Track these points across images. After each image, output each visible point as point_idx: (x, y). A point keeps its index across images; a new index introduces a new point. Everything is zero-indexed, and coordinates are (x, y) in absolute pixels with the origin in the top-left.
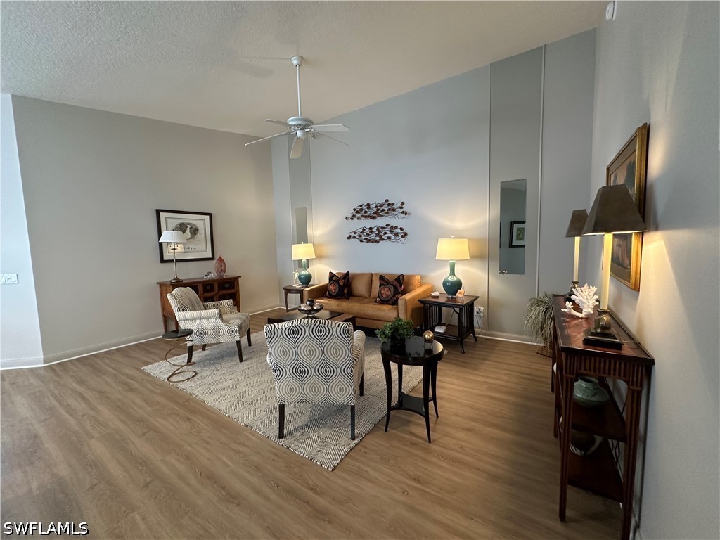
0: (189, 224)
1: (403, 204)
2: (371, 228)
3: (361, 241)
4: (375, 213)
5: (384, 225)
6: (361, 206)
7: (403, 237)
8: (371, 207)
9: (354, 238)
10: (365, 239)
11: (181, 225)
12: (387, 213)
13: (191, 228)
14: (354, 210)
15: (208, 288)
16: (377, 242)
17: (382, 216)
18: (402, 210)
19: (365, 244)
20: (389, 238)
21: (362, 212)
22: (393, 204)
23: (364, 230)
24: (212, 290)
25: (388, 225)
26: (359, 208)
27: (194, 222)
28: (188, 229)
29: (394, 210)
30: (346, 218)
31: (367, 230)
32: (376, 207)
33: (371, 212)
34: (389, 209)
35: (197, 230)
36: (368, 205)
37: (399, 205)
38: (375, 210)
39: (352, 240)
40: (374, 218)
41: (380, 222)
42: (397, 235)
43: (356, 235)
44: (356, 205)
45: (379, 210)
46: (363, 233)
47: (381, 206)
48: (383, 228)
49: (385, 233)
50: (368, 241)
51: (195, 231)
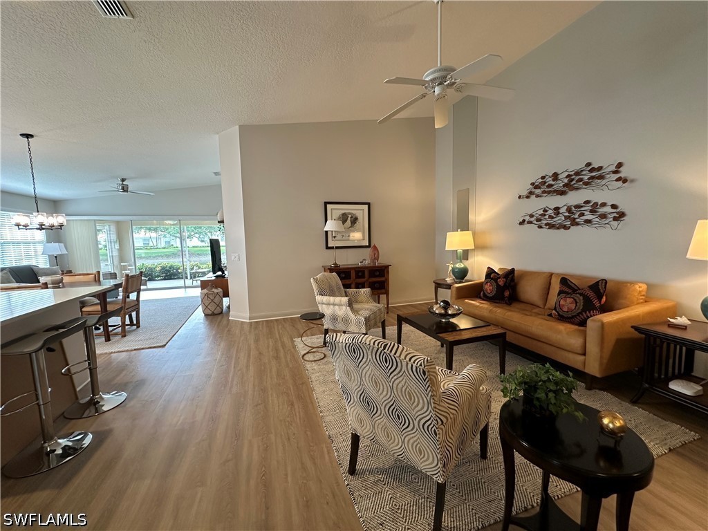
0: (350, 214)
1: (620, 165)
2: (557, 209)
3: (540, 227)
4: (566, 185)
5: (581, 202)
6: (543, 178)
7: (615, 219)
8: (560, 177)
9: (530, 222)
10: (546, 225)
11: (344, 215)
12: (586, 184)
13: (352, 217)
14: (532, 184)
15: (360, 274)
16: (566, 228)
17: (577, 189)
18: (617, 176)
19: (546, 231)
20: (588, 222)
21: (542, 187)
22: (600, 168)
23: (545, 211)
24: (363, 276)
25: (587, 202)
26: (541, 180)
27: (354, 212)
28: (349, 218)
29: (601, 177)
30: (520, 197)
31: (550, 212)
32: (568, 176)
33: (559, 185)
34: (592, 178)
35: (356, 219)
36: (555, 176)
37: (613, 168)
38: (566, 181)
39: (526, 226)
40: (562, 193)
41: (574, 198)
42: (603, 216)
43: (532, 219)
44: (536, 178)
45: (573, 180)
46: (543, 215)
47: (577, 173)
48: (577, 207)
49: (583, 215)
50: (551, 226)
51: (355, 220)
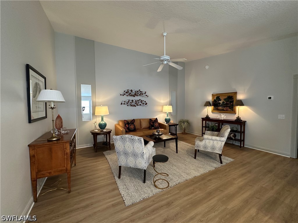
1: (146, 92)
2: (132, 100)
3: (128, 106)
4: (135, 94)
6: (128, 90)
7: (146, 104)
8: (133, 91)
9: (124, 104)
10: (130, 105)
14: (124, 91)
16: (135, 106)
17: (137, 96)
18: (146, 95)
20: (140, 105)
21: (128, 93)
22: (142, 92)
23: (129, 101)
25: (140, 100)
26: (127, 91)
29: (142, 94)
30: (121, 95)
31: (130, 101)
32: (135, 92)
33: (133, 94)
34: (141, 94)
36: (131, 91)
37: (144, 93)
38: (135, 93)
40: (134, 96)
41: (137, 98)
42: (143, 104)
43: (125, 103)
44: (126, 89)
45: (136, 93)
46: (128, 102)
47: (137, 92)
48: (138, 101)
49: (139, 103)
50: (131, 106)
